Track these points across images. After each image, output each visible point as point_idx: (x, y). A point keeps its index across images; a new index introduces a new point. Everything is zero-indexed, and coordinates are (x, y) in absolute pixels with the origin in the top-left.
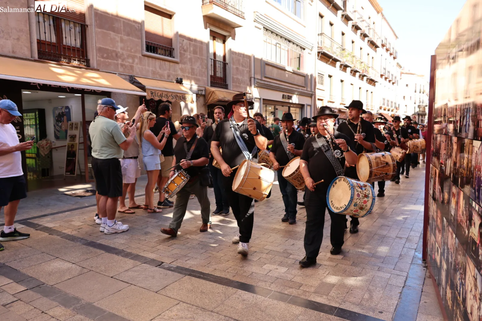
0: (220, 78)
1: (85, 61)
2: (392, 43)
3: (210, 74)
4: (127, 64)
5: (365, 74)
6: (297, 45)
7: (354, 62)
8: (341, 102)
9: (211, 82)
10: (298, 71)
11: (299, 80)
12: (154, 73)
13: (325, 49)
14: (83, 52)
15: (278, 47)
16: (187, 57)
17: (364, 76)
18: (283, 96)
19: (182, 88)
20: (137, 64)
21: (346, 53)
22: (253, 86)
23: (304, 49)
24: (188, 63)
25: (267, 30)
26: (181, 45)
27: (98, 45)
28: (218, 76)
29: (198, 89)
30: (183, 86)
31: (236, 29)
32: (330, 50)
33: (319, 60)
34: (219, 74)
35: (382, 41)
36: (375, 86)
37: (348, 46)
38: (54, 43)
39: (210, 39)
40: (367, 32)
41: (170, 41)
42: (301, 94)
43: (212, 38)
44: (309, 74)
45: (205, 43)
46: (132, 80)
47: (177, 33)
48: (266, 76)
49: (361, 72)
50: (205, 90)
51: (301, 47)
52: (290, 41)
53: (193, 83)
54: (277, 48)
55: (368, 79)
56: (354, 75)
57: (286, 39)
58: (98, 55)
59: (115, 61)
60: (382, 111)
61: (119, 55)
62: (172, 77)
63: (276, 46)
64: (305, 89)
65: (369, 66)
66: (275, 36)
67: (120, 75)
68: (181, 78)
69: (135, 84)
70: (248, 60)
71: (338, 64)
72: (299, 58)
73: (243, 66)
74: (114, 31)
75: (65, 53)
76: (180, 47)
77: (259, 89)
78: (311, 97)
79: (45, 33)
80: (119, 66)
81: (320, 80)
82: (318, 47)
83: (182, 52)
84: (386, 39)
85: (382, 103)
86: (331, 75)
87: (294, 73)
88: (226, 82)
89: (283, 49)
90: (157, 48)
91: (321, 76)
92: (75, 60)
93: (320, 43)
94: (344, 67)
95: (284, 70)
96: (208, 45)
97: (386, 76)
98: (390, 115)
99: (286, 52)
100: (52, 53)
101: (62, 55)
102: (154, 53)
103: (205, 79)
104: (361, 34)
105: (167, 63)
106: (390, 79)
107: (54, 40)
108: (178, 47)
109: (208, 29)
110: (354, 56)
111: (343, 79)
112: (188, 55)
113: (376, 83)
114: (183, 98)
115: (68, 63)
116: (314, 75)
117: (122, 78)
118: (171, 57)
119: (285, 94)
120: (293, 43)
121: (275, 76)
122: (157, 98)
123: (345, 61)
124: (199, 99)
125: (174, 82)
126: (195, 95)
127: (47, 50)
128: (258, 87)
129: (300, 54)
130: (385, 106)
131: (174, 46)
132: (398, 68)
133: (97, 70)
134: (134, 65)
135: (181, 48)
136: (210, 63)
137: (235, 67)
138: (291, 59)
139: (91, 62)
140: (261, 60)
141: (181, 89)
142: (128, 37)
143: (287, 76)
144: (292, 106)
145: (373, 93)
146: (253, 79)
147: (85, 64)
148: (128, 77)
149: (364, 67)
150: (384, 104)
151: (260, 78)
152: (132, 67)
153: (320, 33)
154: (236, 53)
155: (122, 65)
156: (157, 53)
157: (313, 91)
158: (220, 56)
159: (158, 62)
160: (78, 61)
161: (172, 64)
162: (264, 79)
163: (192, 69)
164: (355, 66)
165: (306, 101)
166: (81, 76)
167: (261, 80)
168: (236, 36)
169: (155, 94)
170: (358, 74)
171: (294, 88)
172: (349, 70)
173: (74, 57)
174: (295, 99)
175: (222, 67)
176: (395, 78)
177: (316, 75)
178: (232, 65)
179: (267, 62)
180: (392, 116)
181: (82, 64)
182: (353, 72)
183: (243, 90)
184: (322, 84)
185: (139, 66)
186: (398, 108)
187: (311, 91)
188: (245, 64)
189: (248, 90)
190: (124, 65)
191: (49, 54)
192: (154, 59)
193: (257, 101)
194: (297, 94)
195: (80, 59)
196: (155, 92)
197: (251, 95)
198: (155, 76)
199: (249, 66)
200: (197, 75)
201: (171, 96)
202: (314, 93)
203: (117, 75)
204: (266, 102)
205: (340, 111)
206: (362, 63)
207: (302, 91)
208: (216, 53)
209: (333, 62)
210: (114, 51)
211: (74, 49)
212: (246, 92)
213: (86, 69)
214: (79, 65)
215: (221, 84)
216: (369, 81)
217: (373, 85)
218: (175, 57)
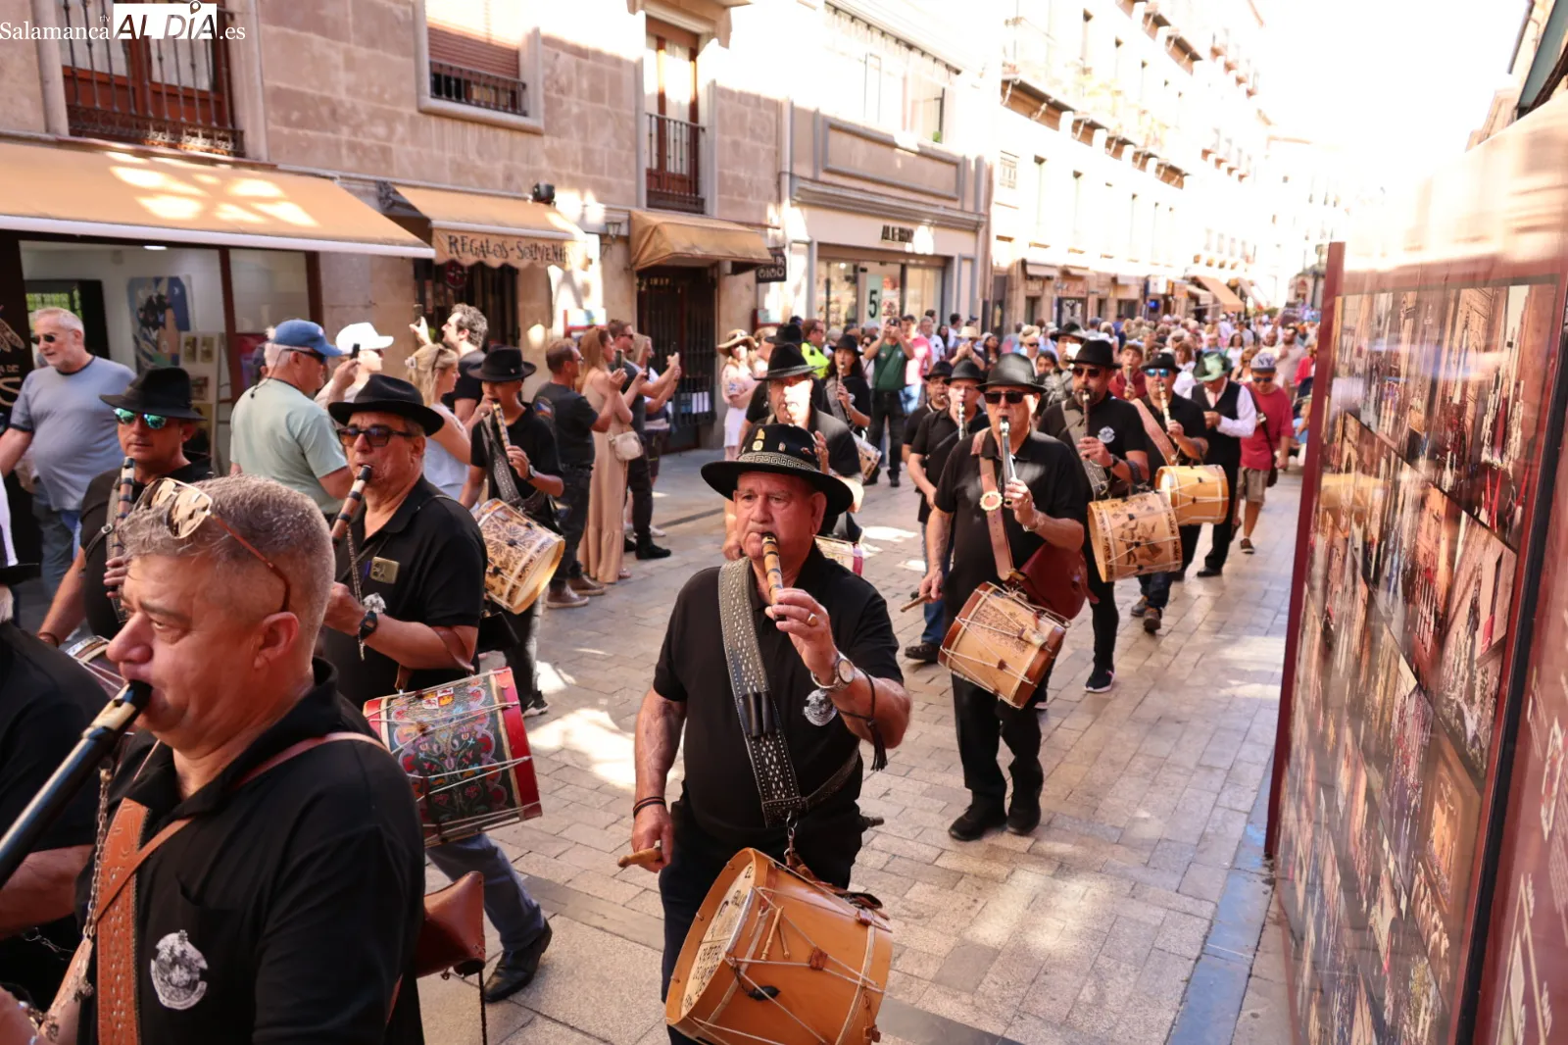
0: (681, 179)
1: (229, 136)
3: (646, 164)
4: (368, 142)
5: (1151, 150)
6: (936, 60)
7: (1120, 113)
8: (1071, 245)
9: (649, 193)
10: (937, 146)
11: (938, 177)
12: (459, 169)
13: (1026, 70)
14: (219, 104)
15: (873, 66)
16: (568, 113)
17: (1150, 156)
18: (886, 230)
19: (555, 220)
20: (403, 141)
21: (1093, 83)
22: (787, 202)
23: (958, 72)
24: (575, 134)
25: (836, 10)
26: (548, 71)
27: (271, 82)
28: (673, 171)
29: (606, 218)
30: (558, 212)
31: (733, 12)
32: (1041, 75)
33: (1007, 106)
34: (677, 164)
35: (1214, 37)
36: (1181, 187)
37: (1102, 58)
38: (119, 77)
39: (648, 47)
40: (1165, 10)
41: (512, 58)
42: (943, 223)
43: (654, 42)
44: (972, 157)
45: (628, 63)
46: (387, 197)
47: (536, 32)
48: (832, 166)
49: (1140, 143)
50: (630, 221)
51: (947, 67)
52: (910, 47)
53: (590, 197)
54: (870, 69)
55: (1160, 165)
56: (1117, 155)
57: (897, 40)
58: (272, 114)
59: (329, 135)
60: (1200, 271)
61: (341, 111)
62: (519, 180)
63: (866, 63)
64: (957, 205)
65: (1167, 123)
66: (861, 29)
67: (346, 180)
68: (550, 183)
70: (773, 116)
71: (1067, 119)
72: (942, 100)
73: (754, 136)
74: (323, 32)
75: (158, 110)
76: (546, 77)
77: (806, 210)
78: (975, 232)
79: (90, 45)
80: (344, 151)
81: (1007, 172)
82: (1003, 65)
83: (553, 94)
84: (1227, 31)
85: (1204, 243)
86: (1041, 155)
87: (923, 154)
88: (697, 192)
89: (888, 73)
90: (467, 83)
91: (1010, 161)
92: (195, 135)
93: (1010, 52)
94: (1087, 129)
95: (890, 144)
96: (638, 68)
97: (1220, 157)
98: (1226, 281)
99: (899, 83)
100: (115, 113)
101: (149, 119)
102: (459, 99)
103: (630, 182)
104: (1147, 16)
105: (502, 134)
106: (1232, 164)
107: (121, 68)
108: (540, 78)
109: (641, 15)
110: (1118, 93)
111: (1079, 170)
112: (573, 105)
113: (1186, 179)
114: (556, 254)
115: (171, 146)
116: (987, 161)
117: (350, 190)
118: (514, 112)
119: (891, 224)
120: (924, 53)
121: (859, 166)
122: (470, 259)
123: (1088, 109)
124: (608, 251)
125: (525, 199)
126: (595, 240)
127: (98, 105)
128: (802, 204)
129: (943, 90)
130: (1212, 254)
131: (524, 77)
132: (1259, 125)
133: (272, 168)
134: (393, 146)
135: (548, 83)
136: (648, 127)
137: (728, 139)
138: (914, 103)
139: (249, 139)
140: (816, 114)
141: (546, 220)
142: (370, 51)
143: (899, 164)
144: (912, 261)
145: (1175, 211)
146: (786, 179)
147: (230, 146)
148: (373, 188)
149: (1150, 128)
150: (1207, 248)
151: (809, 174)
152: (385, 152)
153: (1011, 15)
154: (731, 93)
155: (353, 147)
156: (468, 102)
157: (982, 211)
158: (679, 103)
159: (472, 132)
160: (204, 136)
161: (518, 137)
162: (823, 177)
163: (588, 153)
164: (1120, 127)
165: (957, 244)
166: (216, 195)
167: (814, 181)
168: (732, 34)
169: (464, 245)
170: (1128, 151)
171: (921, 204)
172: (1100, 137)
173: (191, 126)
174: (924, 241)
175: (684, 140)
176: (1249, 158)
177: (992, 159)
178: (717, 133)
179: (834, 119)
180: (1232, 284)
181: (218, 147)
182: (1114, 145)
183: (754, 218)
184: (1012, 186)
185: (409, 148)
186: (1251, 259)
187: (976, 212)
188: (764, 129)
189: (772, 214)
190: (361, 146)
191: (108, 119)
192: (459, 124)
193: (797, 252)
194: (931, 225)
195: (212, 129)
196: (462, 238)
197: (779, 233)
198: (464, 181)
199: (774, 134)
200: (601, 173)
201: (517, 250)
202: (984, 219)
203: (336, 182)
204: (828, 252)
205: (1066, 274)
206: (1144, 112)
207: (948, 213)
208: (668, 96)
209: (1052, 112)
210: (325, 100)
211: (189, 95)
212: (765, 222)
213: (234, 164)
214: (208, 151)
215: (683, 199)
216: (1165, 174)
217: (1176, 185)
218: (531, 112)
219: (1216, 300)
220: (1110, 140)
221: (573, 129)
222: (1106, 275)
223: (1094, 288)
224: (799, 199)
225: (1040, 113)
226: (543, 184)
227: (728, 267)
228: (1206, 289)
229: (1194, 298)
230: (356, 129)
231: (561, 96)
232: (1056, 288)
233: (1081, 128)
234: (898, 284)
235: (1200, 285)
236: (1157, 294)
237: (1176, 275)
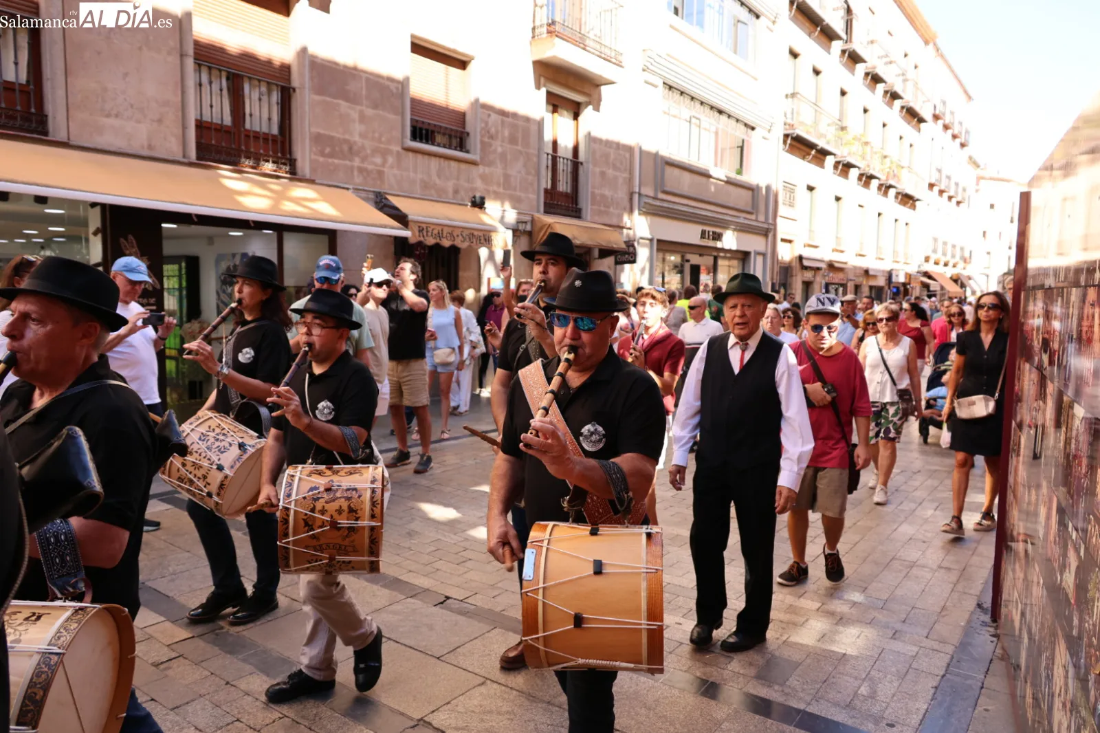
0: (566, 195)
1: (288, 162)
2: (958, 112)
3: (543, 185)
4: (370, 167)
5: (891, 182)
6: (738, 120)
7: (868, 157)
8: (834, 247)
9: (545, 204)
10: (739, 177)
11: (740, 198)
12: (426, 186)
13: (801, 128)
14: (283, 143)
15: (695, 124)
16: (495, 151)
17: (890, 186)
18: (703, 232)
19: (485, 219)
20: (392, 167)
21: (848, 136)
22: (636, 212)
23: (753, 129)
24: (499, 165)
25: (671, 88)
26: (483, 125)
27: (314, 130)
28: (561, 190)
29: (518, 219)
30: (487, 214)
31: (603, 88)
32: (811, 130)
33: (787, 151)
34: (564, 186)
35: (935, 107)
36: (914, 209)
37: (854, 120)
38: (227, 126)
39: (547, 111)
40: (898, 89)
41: (461, 117)
42: (743, 229)
43: (551, 108)
44: (763, 185)
45: (534, 121)
46: (381, 202)
47: (477, 101)
48: (667, 189)
49: (883, 178)
50: (533, 221)
51: (746, 125)
52: (720, 112)
53: (507, 206)
54: (693, 126)
55: (898, 194)
56: (867, 185)
57: (712, 108)
58: (314, 149)
59: (348, 163)
60: (929, 268)
61: (355, 148)
62: (462, 193)
63: (690, 122)
64: (753, 217)
65: (903, 165)
66: (687, 100)
67: (356, 190)
68: (483, 195)
69: (386, 209)
70: (627, 155)
71: (830, 161)
72: (742, 148)
73: (615, 168)
74: (347, 99)
75: (247, 146)
76: (482, 129)
77: (649, 218)
78: (766, 235)
79: (211, 106)
80: (356, 173)
81: (788, 196)
82: (785, 124)
83: (486, 140)
84: (944, 103)
85: (932, 247)
86: (812, 185)
87: (729, 182)
88: (577, 204)
89: (705, 129)
90: (433, 132)
91: (790, 187)
92: (268, 161)
93: (789, 115)
94: (845, 168)
95: (706, 175)
96: (540, 124)
97: (943, 188)
98: (949, 276)
99: (713, 136)
100: (223, 147)
101: (242, 151)
102: (427, 142)
103: (533, 196)
104: (886, 92)
105: (453, 164)
106: (952, 193)
107: (228, 120)
108: (478, 130)
109: (543, 91)
110: (867, 143)
111: (839, 195)
112: (498, 147)
113: (917, 203)
114: (485, 240)
115: (253, 167)
116: (774, 187)
117: (360, 197)
118: (461, 151)
119: (707, 228)
120: (729, 116)
121: (685, 190)
122: (430, 241)
123: (845, 154)
124: (518, 241)
125: (467, 205)
126: (510, 233)
127: (213, 142)
128: (646, 213)
129: (743, 141)
130: (939, 256)
131: (469, 128)
132: (971, 168)
133: (311, 182)
134: (385, 170)
135: (483, 132)
136: (546, 161)
137: (597, 170)
138: (723, 150)
139: (299, 164)
140: (656, 155)
141: (480, 219)
142: (375, 111)
143: (713, 189)
144: (722, 254)
145: (910, 225)
146: (636, 197)
147: (288, 168)
148: (372, 196)
149: (890, 168)
150: (935, 251)
151: (651, 194)
152: (380, 174)
153: (790, 91)
154: (600, 141)
155: (361, 170)
156: (433, 144)
157: (770, 221)
158: (566, 147)
159: (434, 163)
160: (274, 162)
161: (463, 166)
162: (661, 196)
163: (507, 177)
164: (868, 166)
165: (754, 244)
166: (280, 196)
167: (655, 198)
168: (602, 103)
169: (427, 232)
170: (875, 183)
171: (728, 215)
172: (854, 173)
173: (266, 155)
174: (730, 240)
175: (569, 170)
176: (964, 190)
177: (777, 186)
178: (591, 166)
179: (670, 158)
180: (954, 278)
181: (281, 169)
182: (864, 179)
183: (614, 221)
184: (791, 205)
185: (395, 171)
186: (968, 260)
187: (766, 222)
188: (621, 164)
189: (626, 219)
190: (366, 170)
191: (219, 152)
192: (426, 157)
193: (643, 245)
194: (735, 230)
195: (278, 158)
196: (427, 228)
197: (631, 232)
198: (430, 193)
199: (628, 167)
200: (515, 190)
201: (460, 237)
202: (772, 227)
203: (350, 191)
204: (664, 246)
205: (831, 266)
206: (885, 157)
207: (746, 222)
208: (559, 142)
209: (819, 156)
210: (346, 141)
211: (266, 137)
212: (621, 225)
213: (290, 179)
214: (275, 171)
215: (567, 209)
216: (901, 199)
217: (910, 208)
218: (472, 150)
219: (942, 288)
220: (861, 175)
221: (498, 161)
222: (860, 268)
223: (851, 276)
224: (644, 210)
225: (811, 157)
226: (478, 195)
227: (596, 253)
228: (935, 280)
229: (926, 286)
230: (364, 160)
231: (490, 141)
232: (824, 276)
233: (840, 167)
234: (712, 270)
235: (930, 277)
236: (898, 283)
237: (913, 269)
